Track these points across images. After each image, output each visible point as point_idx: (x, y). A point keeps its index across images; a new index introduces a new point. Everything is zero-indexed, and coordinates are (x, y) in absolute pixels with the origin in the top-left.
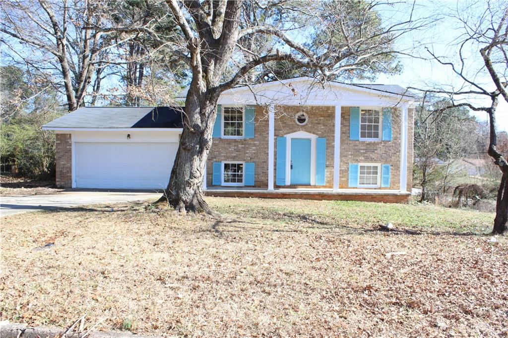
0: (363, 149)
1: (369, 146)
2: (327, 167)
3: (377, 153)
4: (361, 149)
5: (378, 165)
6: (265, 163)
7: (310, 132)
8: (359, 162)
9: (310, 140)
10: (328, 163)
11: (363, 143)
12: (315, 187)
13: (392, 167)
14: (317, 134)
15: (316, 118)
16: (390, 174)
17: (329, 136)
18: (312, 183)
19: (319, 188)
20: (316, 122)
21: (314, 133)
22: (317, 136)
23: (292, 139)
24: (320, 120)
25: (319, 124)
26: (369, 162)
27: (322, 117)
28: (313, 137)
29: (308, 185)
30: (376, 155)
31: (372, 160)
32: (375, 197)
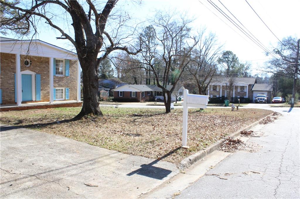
0: (58, 81)
1: (60, 79)
2: (41, 90)
3: (64, 83)
4: (57, 81)
5: (64, 88)
6: (8, 89)
7: (32, 71)
8: (56, 87)
9: (31, 75)
10: (41, 88)
11: (57, 77)
12: (36, 101)
13: (70, 89)
14: (36, 72)
15: (35, 63)
16: (69, 93)
17: (42, 73)
18: (34, 100)
19: (38, 102)
20: (35, 65)
21: (34, 72)
22: (36, 73)
23: (22, 74)
24: (37, 64)
25: (36, 66)
26: (60, 87)
27: (38, 62)
28: (33, 74)
29: (32, 101)
30: (63, 83)
31: (62, 86)
32: (69, 105)
